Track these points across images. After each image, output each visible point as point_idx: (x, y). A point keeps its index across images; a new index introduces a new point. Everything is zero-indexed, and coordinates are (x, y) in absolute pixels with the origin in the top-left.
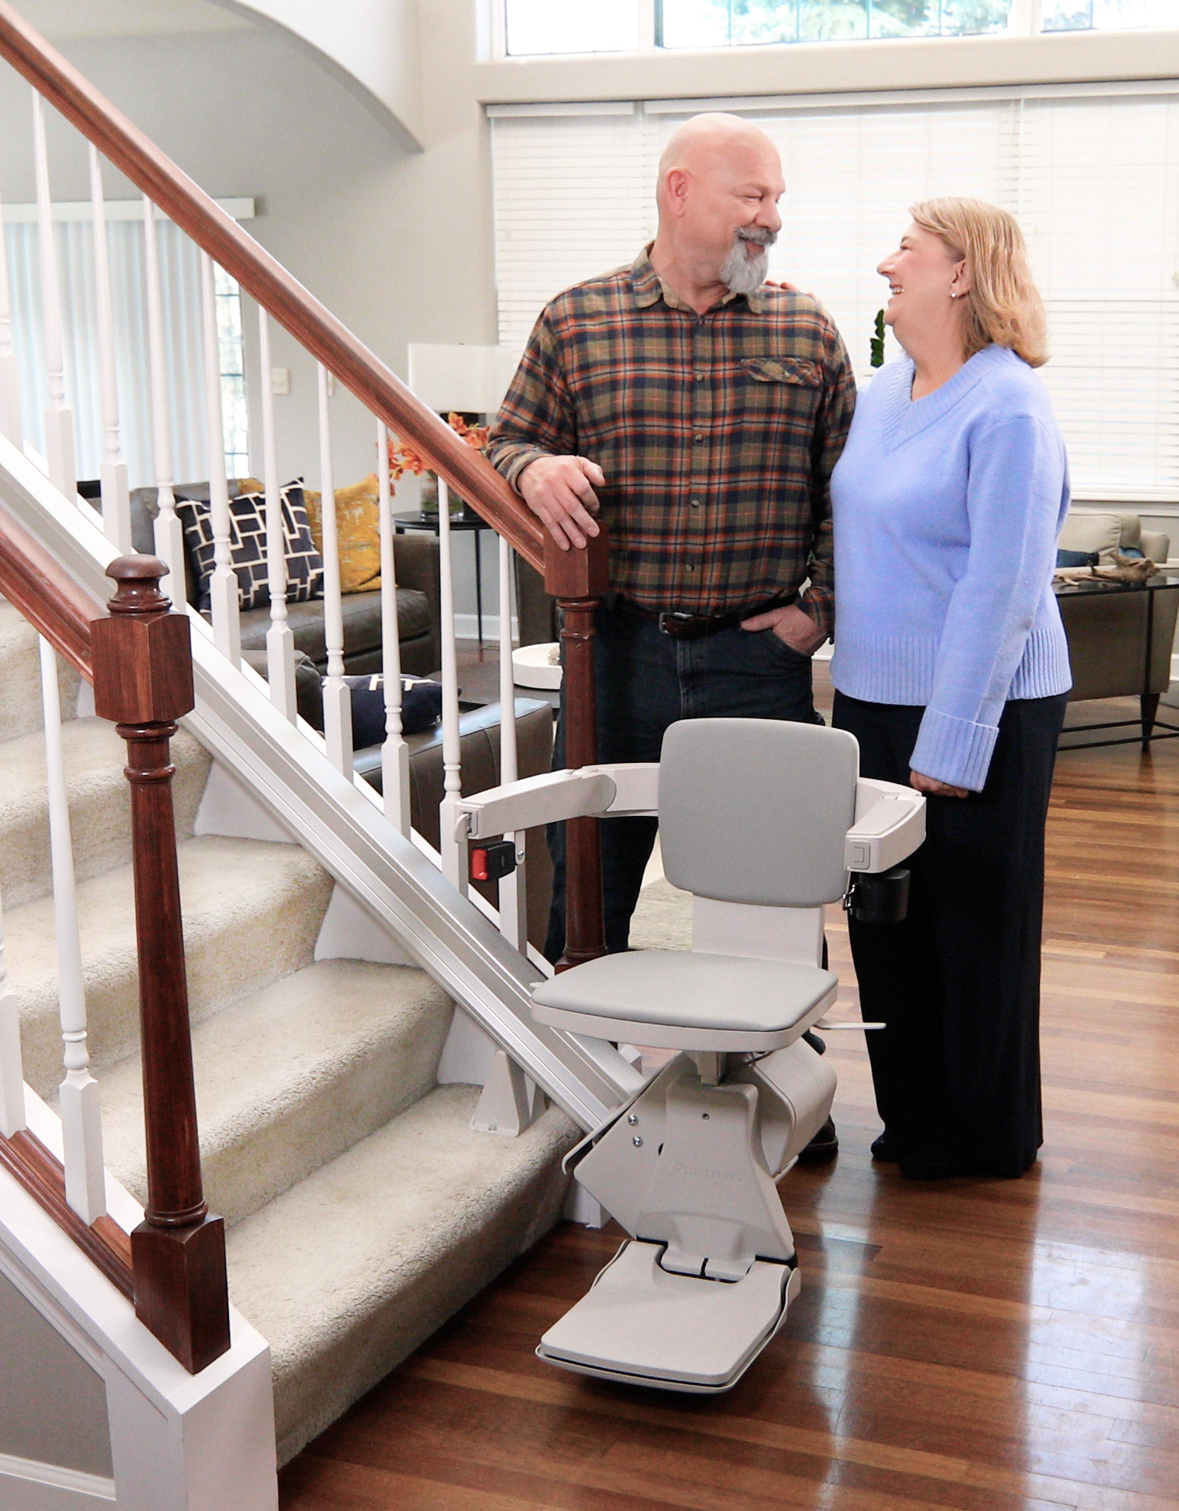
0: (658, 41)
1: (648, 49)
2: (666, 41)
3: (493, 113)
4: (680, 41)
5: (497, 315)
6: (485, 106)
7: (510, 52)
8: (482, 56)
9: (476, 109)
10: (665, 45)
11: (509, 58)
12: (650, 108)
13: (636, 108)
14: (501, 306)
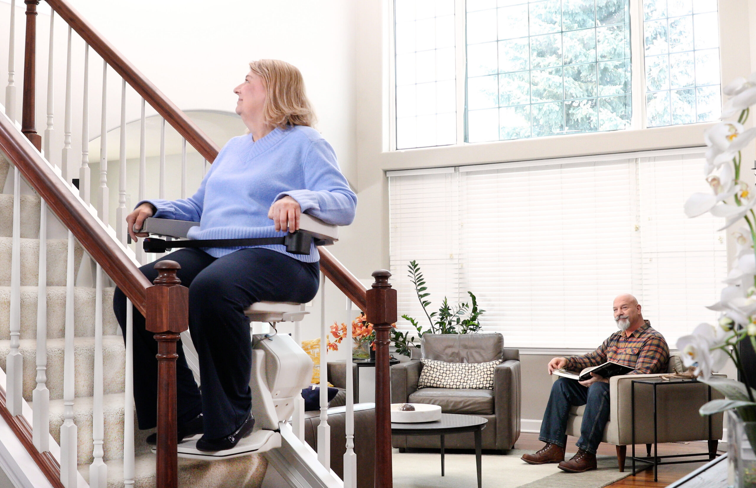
0: (466, 140)
1: (461, 143)
2: (470, 139)
3: (389, 175)
4: (475, 139)
5: (390, 267)
6: (385, 172)
7: (398, 148)
8: (385, 149)
9: (382, 173)
10: (469, 142)
11: (397, 151)
12: (462, 169)
13: (455, 170)
14: (391, 263)
